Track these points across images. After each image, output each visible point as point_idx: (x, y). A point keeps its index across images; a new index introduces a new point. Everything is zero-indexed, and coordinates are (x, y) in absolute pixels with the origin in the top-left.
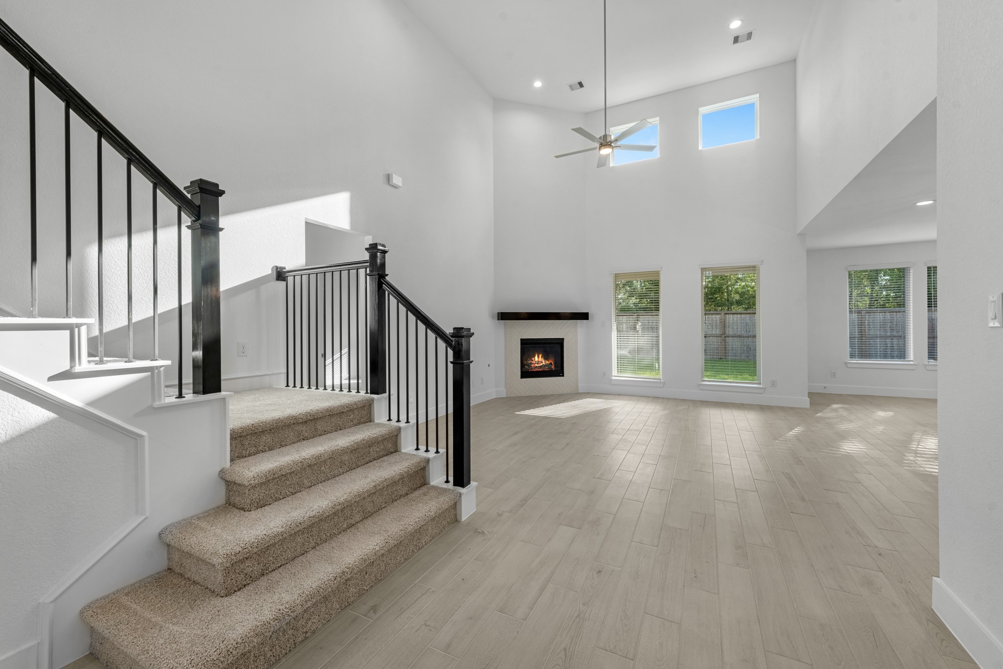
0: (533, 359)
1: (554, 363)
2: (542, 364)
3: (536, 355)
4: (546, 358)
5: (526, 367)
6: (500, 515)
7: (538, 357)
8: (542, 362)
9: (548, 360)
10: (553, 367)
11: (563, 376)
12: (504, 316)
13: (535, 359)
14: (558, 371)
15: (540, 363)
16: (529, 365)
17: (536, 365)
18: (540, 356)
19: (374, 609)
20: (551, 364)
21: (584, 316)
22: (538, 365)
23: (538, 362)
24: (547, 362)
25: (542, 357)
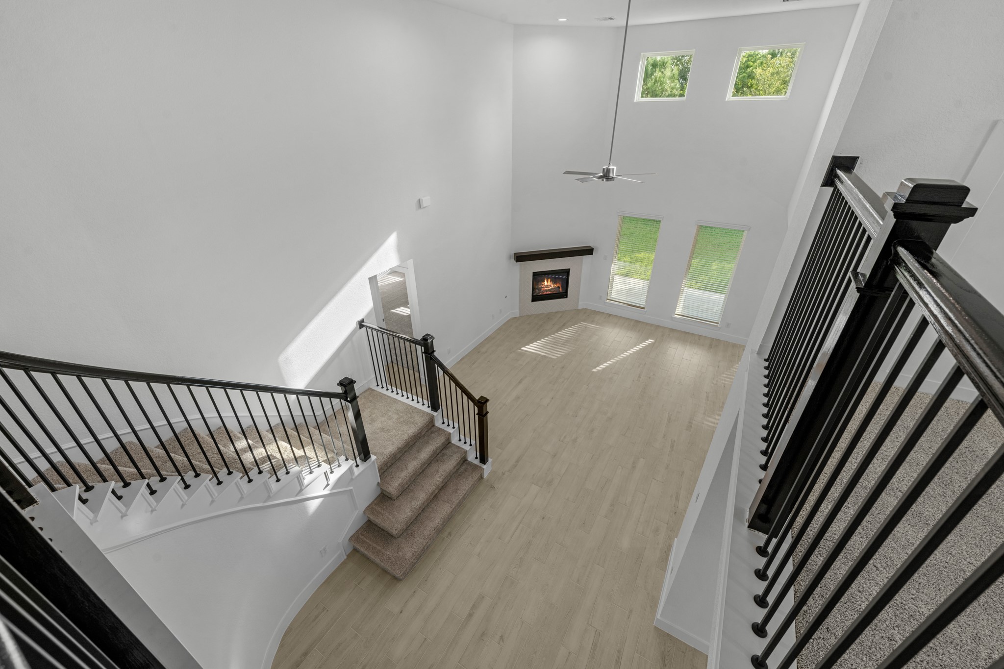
1: (561, 286)
3: (546, 280)
4: (555, 283)
5: (537, 291)
6: (503, 474)
7: (547, 282)
8: (551, 286)
9: (556, 284)
10: (561, 290)
11: (567, 297)
12: (520, 258)
13: (544, 284)
14: (563, 294)
15: (549, 286)
16: (540, 289)
17: (546, 288)
18: (549, 280)
19: (450, 534)
20: (559, 287)
21: (589, 251)
22: (547, 289)
23: (547, 286)
24: (555, 286)
25: (550, 281)
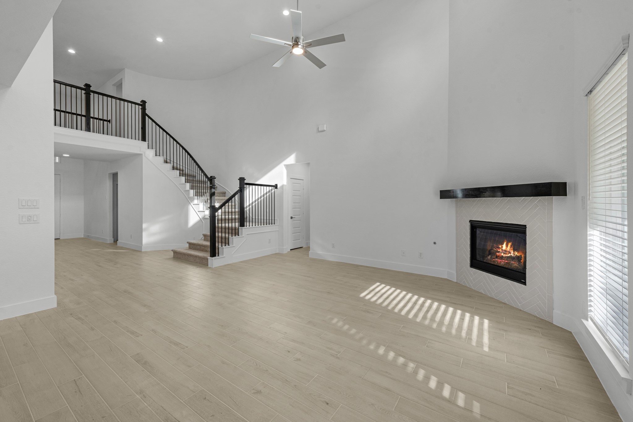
0: (500, 247)
2: (509, 255)
3: (505, 243)
4: (516, 248)
7: (507, 246)
8: (510, 253)
11: (525, 283)
13: (502, 247)
15: (507, 253)
16: (494, 253)
17: (502, 254)
18: (510, 245)
20: (520, 256)
22: (505, 255)
23: (505, 252)
24: (516, 253)
25: (511, 246)
